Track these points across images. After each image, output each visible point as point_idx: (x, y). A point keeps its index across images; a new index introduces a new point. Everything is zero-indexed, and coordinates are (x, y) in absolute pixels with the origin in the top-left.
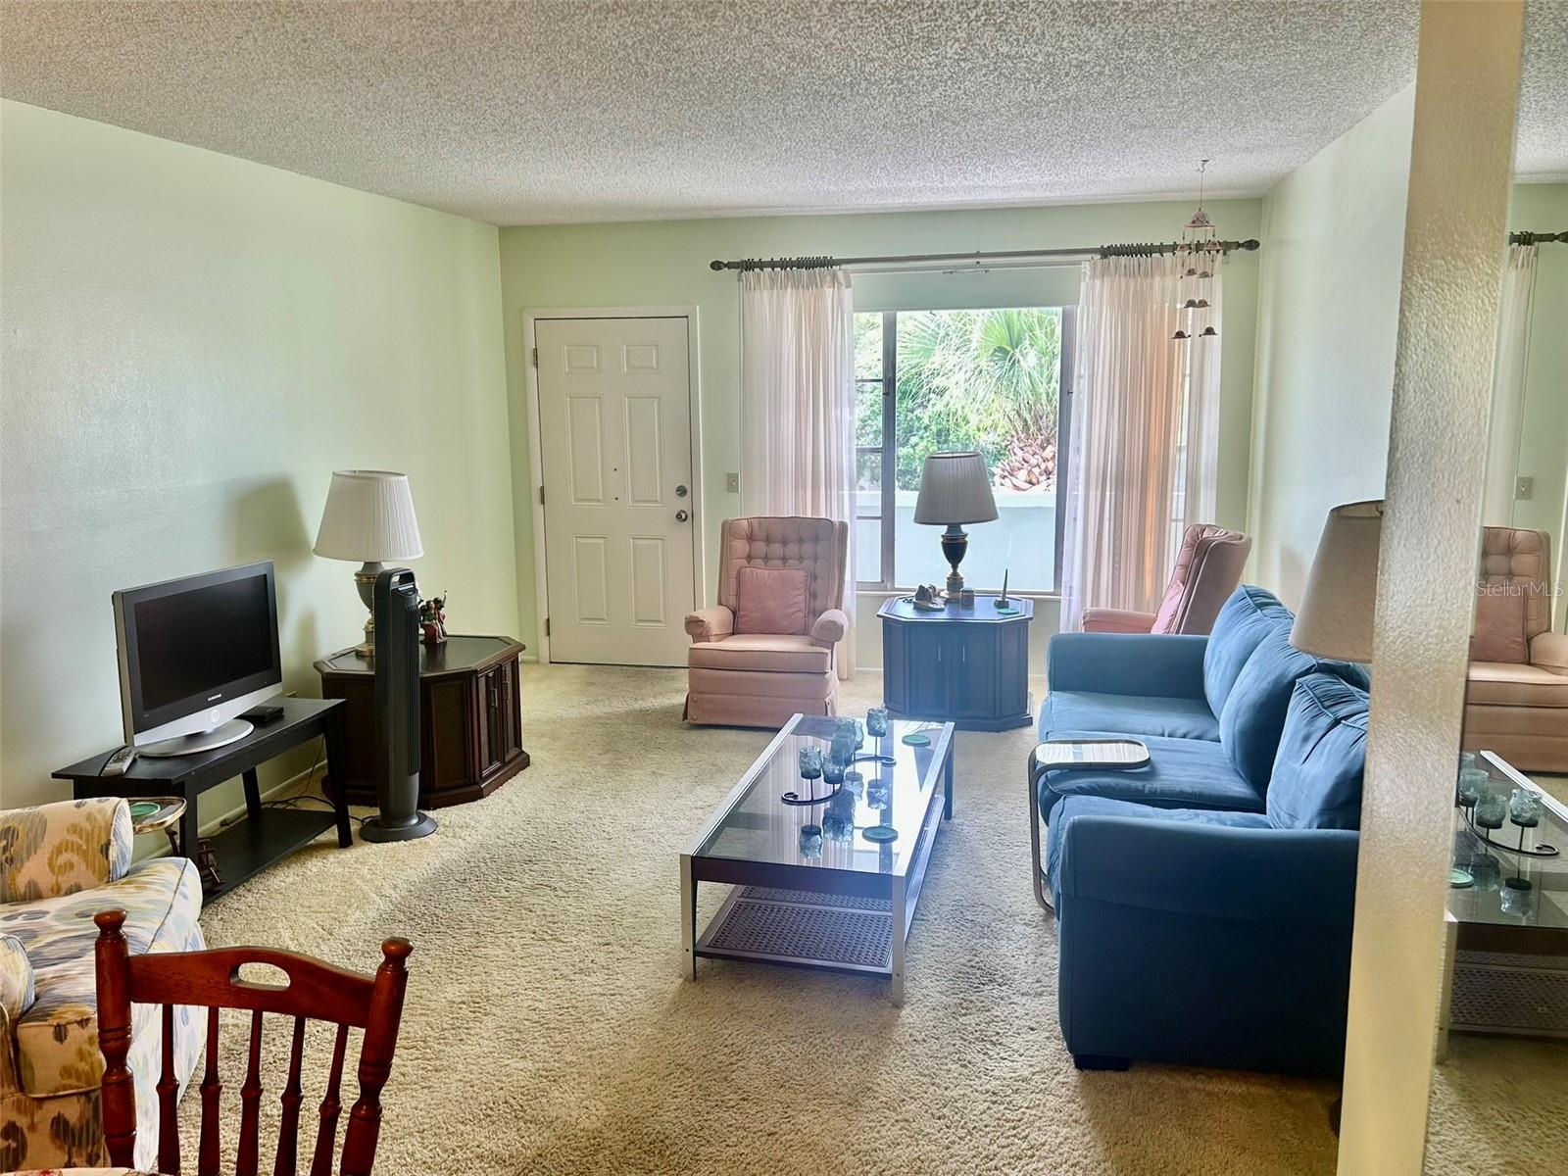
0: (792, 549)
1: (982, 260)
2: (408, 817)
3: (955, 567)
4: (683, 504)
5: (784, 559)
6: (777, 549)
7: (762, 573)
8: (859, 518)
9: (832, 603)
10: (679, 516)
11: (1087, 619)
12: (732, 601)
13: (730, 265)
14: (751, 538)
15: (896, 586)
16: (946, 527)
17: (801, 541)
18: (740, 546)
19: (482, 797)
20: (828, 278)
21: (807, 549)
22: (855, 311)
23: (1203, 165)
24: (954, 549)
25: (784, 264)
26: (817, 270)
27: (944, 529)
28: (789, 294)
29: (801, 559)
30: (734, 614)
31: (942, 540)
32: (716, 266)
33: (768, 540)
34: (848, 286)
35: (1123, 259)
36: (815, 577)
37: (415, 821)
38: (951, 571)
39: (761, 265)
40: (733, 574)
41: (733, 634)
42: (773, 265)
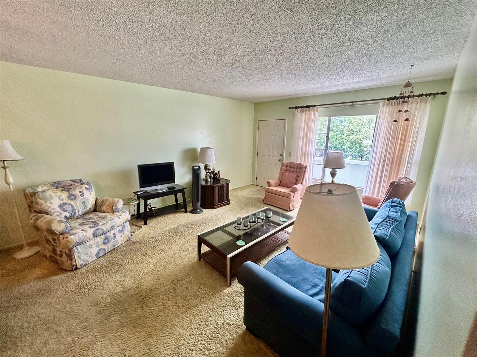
0: (295, 170)
1: (353, 103)
2: (198, 210)
3: (333, 179)
4: (281, 158)
5: (293, 172)
6: (292, 169)
7: (287, 174)
8: (315, 164)
9: (301, 183)
10: (279, 160)
11: (363, 197)
12: (280, 179)
13: (293, 108)
14: (287, 166)
15: (325, 181)
16: (332, 169)
17: (297, 168)
18: (284, 168)
19: (214, 209)
20: (313, 110)
21: (298, 170)
22: (318, 117)
23: (412, 67)
24: (333, 174)
25: (304, 107)
26: (310, 108)
27: (331, 170)
28: (304, 114)
29: (297, 172)
30: (280, 182)
31: (330, 172)
32: (290, 108)
33: (291, 167)
34: (317, 111)
35: (394, 101)
36: (298, 176)
37: (199, 210)
38: (332, 179)
39: (299, 107)
40: (282, 173)
41: (279, 186)
42: (301, 107)
